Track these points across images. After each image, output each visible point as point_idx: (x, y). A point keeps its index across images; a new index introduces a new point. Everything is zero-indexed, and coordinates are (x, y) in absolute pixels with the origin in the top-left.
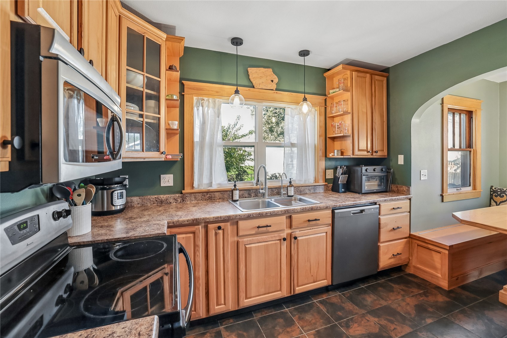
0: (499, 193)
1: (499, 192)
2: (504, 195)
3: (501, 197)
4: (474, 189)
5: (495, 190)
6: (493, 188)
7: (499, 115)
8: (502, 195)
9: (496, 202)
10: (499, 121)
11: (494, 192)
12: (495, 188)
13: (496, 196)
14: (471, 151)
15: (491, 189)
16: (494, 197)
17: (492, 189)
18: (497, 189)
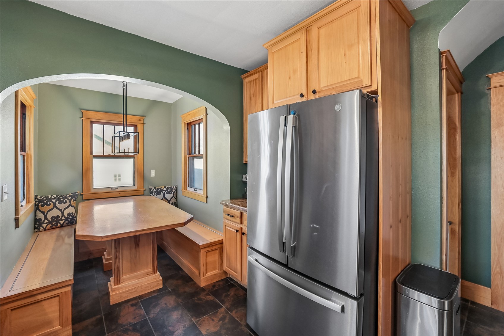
0: (45, 202)
1: (45, 200)
2: (50, 202)
3: (48, 206)
4: (27, 202)
5: (40, 199)
6: (39, 197)
7: (37, 117)
8: (48, 203)
9: (43, 212)
10: (37, 123)
11: (40, 201)
12: (41, 197)
13: (42, 206)
14: (25, 155)
15: (35, 199)
16: (40, 207)
17: (37, 199)
18: (42, 197)
